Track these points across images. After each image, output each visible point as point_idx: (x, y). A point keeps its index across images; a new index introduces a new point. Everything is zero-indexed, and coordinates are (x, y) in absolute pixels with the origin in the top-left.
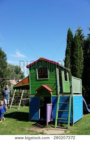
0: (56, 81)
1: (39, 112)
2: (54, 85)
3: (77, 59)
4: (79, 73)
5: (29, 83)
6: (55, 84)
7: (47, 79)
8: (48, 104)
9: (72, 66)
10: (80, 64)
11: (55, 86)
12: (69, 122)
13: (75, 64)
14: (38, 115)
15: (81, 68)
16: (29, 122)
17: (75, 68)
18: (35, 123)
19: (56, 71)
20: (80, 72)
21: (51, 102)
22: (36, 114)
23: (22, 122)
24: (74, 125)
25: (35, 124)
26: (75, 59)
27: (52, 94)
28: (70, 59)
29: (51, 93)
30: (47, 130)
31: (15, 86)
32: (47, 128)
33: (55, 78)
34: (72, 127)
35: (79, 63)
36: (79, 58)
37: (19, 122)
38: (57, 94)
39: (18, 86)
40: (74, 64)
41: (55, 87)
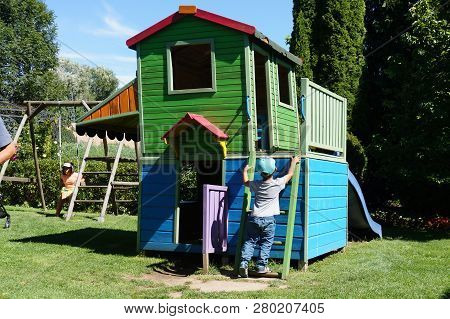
0: (245, 97)
1: (174, 220)
2: (234, 112)
3: (339, 32)
4: (344, 88)
5: (137, 109)
6: (239, 110)
7: (209, 90)
8: (209, 187)
9: (320, 59)
10: (350, 53)
11: (240, 119)
12: (288, 256)
13: (331, 54)
14: (173, 231)
15: (356, 68)
16: (137, 258)
17: (331, 69)
18: (158, 261)
19: (243, 59)
20: (351, 84)
21: (224, 180)
22: (166, 225)
23: (109, 258)
24: (306, 266)
25: (158, 265)
26: (330, 31)
27: (225, 150)
28: (310, 30)
29: (223, 144)
30: (205, 281)
31: (85, 122)
32: (203, 277)
33: (240, 88)
34: (298, 273)
35: (348, 47)
36: (348, 29)
37: (99, 257)
38: (245, 151)
39: (94, 120)
40: (327, 50)
41: (238, 123)
